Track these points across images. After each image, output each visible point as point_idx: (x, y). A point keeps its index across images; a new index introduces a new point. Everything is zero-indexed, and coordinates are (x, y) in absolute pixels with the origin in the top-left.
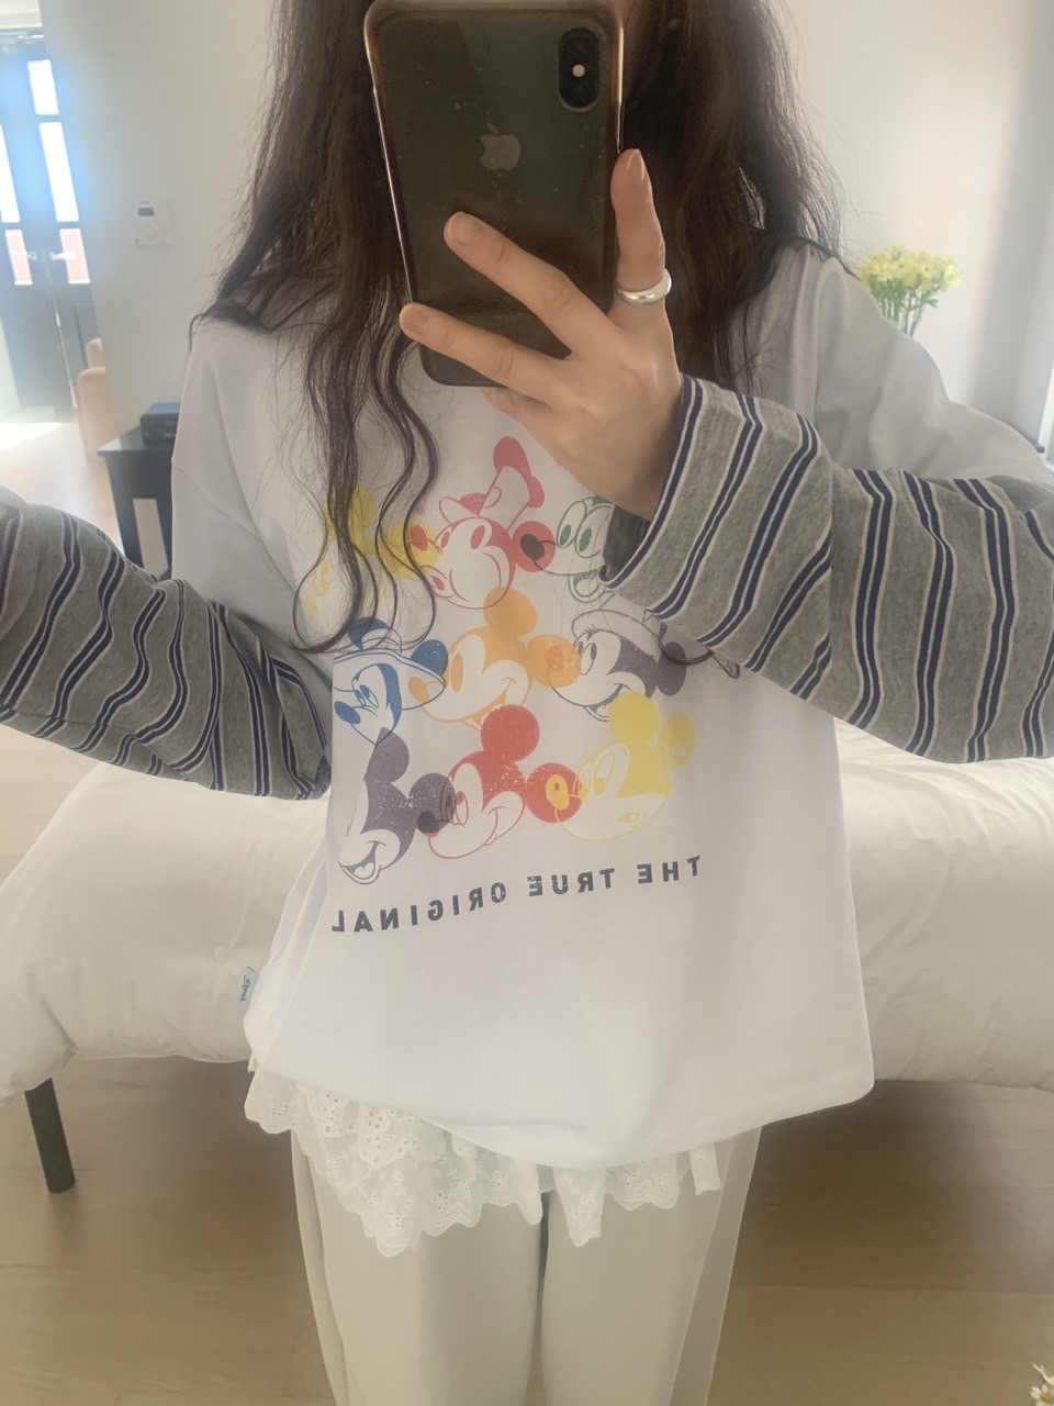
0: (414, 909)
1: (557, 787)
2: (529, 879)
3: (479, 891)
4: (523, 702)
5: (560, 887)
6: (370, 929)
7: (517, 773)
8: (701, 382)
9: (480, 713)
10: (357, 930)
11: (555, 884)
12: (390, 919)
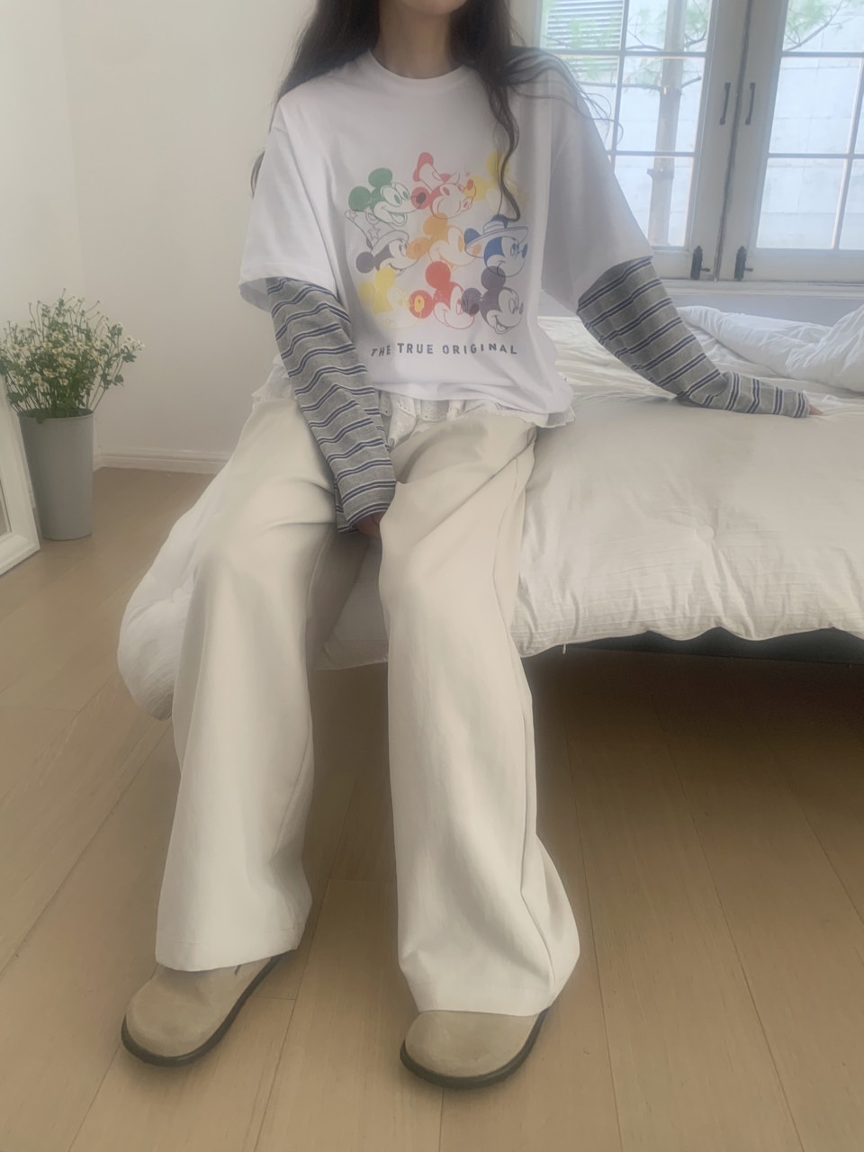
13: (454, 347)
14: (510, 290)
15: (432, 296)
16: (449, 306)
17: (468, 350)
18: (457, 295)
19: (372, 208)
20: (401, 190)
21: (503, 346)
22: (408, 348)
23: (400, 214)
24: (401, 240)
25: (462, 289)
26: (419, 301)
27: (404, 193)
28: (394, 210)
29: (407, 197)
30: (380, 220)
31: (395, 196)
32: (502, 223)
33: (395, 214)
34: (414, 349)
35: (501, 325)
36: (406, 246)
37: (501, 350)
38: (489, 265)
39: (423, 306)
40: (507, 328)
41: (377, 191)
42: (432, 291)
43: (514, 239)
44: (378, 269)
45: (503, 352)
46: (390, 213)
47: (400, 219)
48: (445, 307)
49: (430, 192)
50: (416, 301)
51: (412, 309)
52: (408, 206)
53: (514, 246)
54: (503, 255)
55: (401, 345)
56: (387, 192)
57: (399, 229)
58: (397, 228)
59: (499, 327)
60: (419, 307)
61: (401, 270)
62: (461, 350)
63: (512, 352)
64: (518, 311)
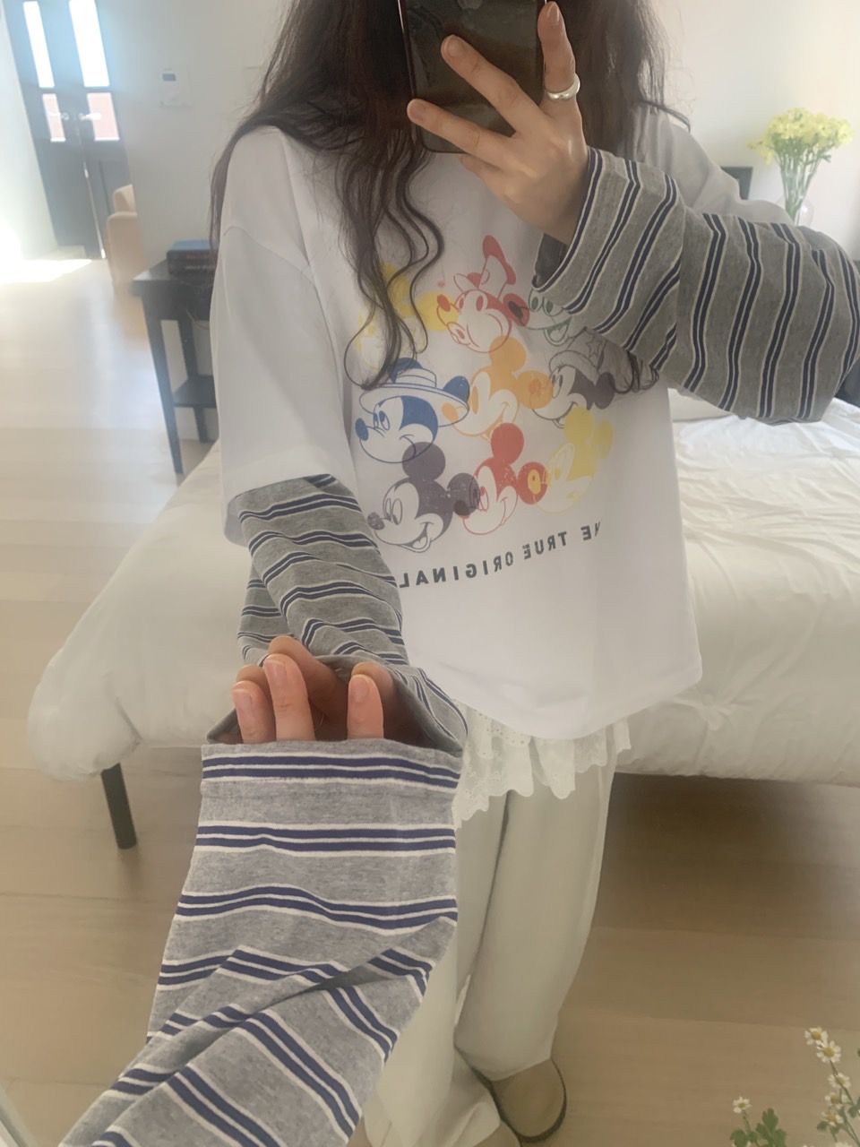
0: (455, 569)
1: (534, 479)
2: (524, 547)
3: (499, 558)
4: (514, 420)
5: (540, 549)
6: (426, 582)
7: (512, 473)
8: (601, 152)
9: (490, 429)
10: (418, 583)
11: (537, 547)
12: (439, 575)
64: (382, 516)
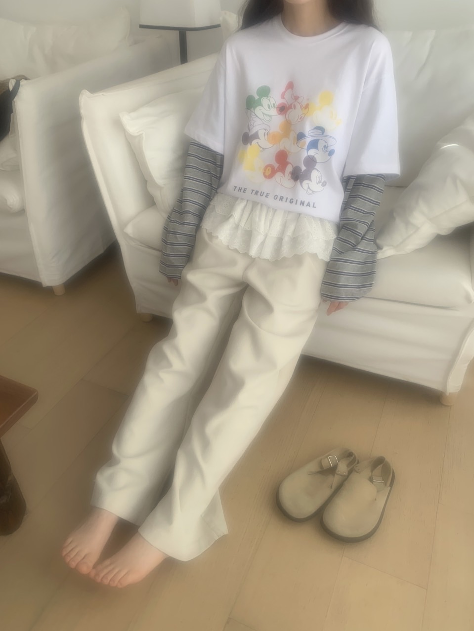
13: (281, 197)
14: (318, 171)
15: (276, 168)
16: (284, 174)
17: (289, 200)
18: (289, 169)
19: (254, 109)
20: (272, 101)
21: (309, 203)
22: (256, 193)
23: (268, 115)
24: (266, 130)
25: (293, 166)
26: (269, 170)
27: (274, 104)
28: (266, 112)
29: (274, 107)
30: (257, 116)
31: (268, 105)
32: (321, 132)
33: (266, 114)
34: (259, 194)
35: (310, 190)
36: (268, 134)
37: (307, 205)
38: (309, 154)
39: (270, 173)
40: (313, 192)
41: (260, 99)
42: (276, 165)
43: (326, 143)
44: (251, 144)
45: (308, 207)
46: (263, 113)
47: (268, 118)
48: (282, 175)
49: (288, 106)
50: (267, 169)
51: (264, 174)
52: (274, 112)
53: (325, 146)
54: (318, 149)
55: (253, 190)
56: (265, 101)
57: (267, 124)
58: (265, 123)
59: (309, 190)
60: (268, 173)
61: (263, 149)
62: (284, 200)
63: (313, 207)
64: (321, 184)
